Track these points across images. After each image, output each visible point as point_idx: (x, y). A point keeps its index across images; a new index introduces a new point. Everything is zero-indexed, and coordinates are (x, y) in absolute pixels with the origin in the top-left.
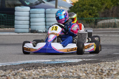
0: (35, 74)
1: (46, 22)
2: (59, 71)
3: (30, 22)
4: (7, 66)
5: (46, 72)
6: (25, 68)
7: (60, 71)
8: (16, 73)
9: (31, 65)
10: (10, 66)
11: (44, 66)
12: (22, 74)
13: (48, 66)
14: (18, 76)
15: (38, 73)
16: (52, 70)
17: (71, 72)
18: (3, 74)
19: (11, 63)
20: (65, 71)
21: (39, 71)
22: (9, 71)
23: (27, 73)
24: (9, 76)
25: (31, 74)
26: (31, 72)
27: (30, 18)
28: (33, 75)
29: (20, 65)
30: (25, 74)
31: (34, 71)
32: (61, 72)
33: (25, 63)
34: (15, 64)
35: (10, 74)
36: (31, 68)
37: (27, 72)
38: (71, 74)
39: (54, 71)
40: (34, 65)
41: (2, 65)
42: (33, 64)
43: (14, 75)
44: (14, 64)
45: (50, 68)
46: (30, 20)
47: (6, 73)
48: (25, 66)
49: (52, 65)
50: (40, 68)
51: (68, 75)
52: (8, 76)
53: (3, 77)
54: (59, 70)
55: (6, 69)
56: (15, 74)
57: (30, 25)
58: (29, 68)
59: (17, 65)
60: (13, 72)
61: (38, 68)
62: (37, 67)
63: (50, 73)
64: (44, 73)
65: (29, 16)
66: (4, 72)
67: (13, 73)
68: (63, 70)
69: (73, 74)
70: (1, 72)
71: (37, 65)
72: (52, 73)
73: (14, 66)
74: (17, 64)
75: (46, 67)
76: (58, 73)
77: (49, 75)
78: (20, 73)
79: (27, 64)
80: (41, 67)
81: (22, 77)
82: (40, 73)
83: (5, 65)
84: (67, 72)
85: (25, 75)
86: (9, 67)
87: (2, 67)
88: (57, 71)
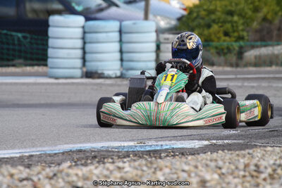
0: (100, 176)
1: (121, 51)
2: (155, 169)
3: (84, 52)
4: (32, 156)
5: (125, 170)
6: (75, 162)
7: (158, 169)
8: (55, 172)
9: (88, 154)
10: (40, 156)
11: (119, 157)
13: (129, 156)
14: (61, 180)
15: (106, 173)
16: (139, 165)
17: (183, 171)
18: (24, 175)
19: (40, 149)
20: (171, 169)
21: (108, 169)
23: (80, 173)
24: (39, 179)
25: (89, 176)
26: (91, 170)
27: (85, 43)
28: (95, 178)
29: (63, 153)
30: (77, 175)
31: (96, 168)
32: (161, 170)
33: (75, 149)
34: (51, 152)
35: (40, 176)
36: (89, 161)
37: (82, 170)
38: (185, 175)
39: (145, 169)
40: (96, 153)
41: (21, 154)
42: (94, 151)
43: (51, 178)
44: (48, 152)
45: (135, 160)
46: (83, 48)
47: (32, 173)
48: (75, 157)
49: (139, 155)
50: (110, 160)
51: (178, 178)
52: (35, 179)
54: (155, 166)
55: (30, 163)
56: (51, 174)
57: (84, 59)
58: (85, 162)
59: (55, 154)
60: (48, 170)
61: (106, 160)
62: (104, 158)
63: (135, 172)
64: (120, 172)
65: (83, 38)
66: (27, 170)
67: (47, 174)
68: (166, 167)
69: (189, 176)
70: (20, 170)
71: (102, 153)
72: (139, 173)
73: (50, 155)
74: (57, 152)
75: (125, 160)
76: (154, 173)
77: (132, 178)
78: (63, 173)
79: (80, 151)
80: (112, 159)
81: (69, 182)
82: (111, 172)
83: (27, 154)
84: (174, 171)
86: (37, 159)
87: (21, 158)
88: (149, 168)
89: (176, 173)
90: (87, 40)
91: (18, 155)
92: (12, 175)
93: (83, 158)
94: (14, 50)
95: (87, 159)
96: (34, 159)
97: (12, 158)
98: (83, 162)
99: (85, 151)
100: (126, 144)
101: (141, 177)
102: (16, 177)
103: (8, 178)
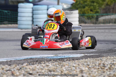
0: (39, 69)
2: (62, 66)
3: (33, 19)
4: (11, 61)
5: (50, 66)
6: (29, 63)
7: (63, 66)
8: (21, 67)
9: (34, 60)
10: (15, 61)
11: (47, 61)
12: (26, 69)
13: (51, 61)
14: (23, 71)
15: (42, 67)
16: (55, 64)
17: (73, 66)
18: (8, 69)
20: (68, 66)
21: (42, 66)
22: (14, 66)
23: (31, 68)
24: (14, 70)
25: (35, 69)
26: (35, 67)
27: (33, 15)
28: (37, 70)
29: (24, 60)
30: (30, 68)
31: (38, 65)
32: (64, 66)
33: (29, 58)
34: (19, 59)
35: (15, 69)
37: (32, 66)
38: (74, 68)
39: (58, 66)
40: (38, 60)
41: (7, 60)
42: (37, 59)
43: (19, 70)
44: (18, 59)
45: (53, 62)
46: (33, 17)
47: (11, 68)
48: (29, 61)
49: (55, 60)
51: (71, 69)
53: (8, 72)
54: (62, 64)
55: (11, 64)
56: (19, 68)
57: (33, 21)
58: (33, 63)
59: (21, 60)
60: (18, 66)
61: (42, 62)
62: (41, 62)
63: (54, 67)
64: (47, 67)
65: (32, 13)
66: (9, 67)
67: (17, 68)
68: (66, 65)
69: (76, 68)
70: (6, 67)
71: (40, 59)
72: (55, 67)
73: (19, 60)
75: (50, 62)
76: (61, 67)
77: (53, 69)
78: (24, 68)
79: (31, 59)
80: (44, 62)
81: (26, 72)
82: (44, 67)
83: (9, 60)
85: (29, 70)
86: (13, 62)
87: (7, 62)
88: (60, 65)
89: (70, 67)
90: (34, 13)
91: (5, 61)
92: (3, 69)
93: (32, 62)
94: (4, 18)
95: (34, 62)
96: (12, 62)
97: (3, 62)
98: (32, 63)
99: (33, 59)
100: (50, 56)
101: (56, 69)
102: (5, 69)
103: (1, 70)
